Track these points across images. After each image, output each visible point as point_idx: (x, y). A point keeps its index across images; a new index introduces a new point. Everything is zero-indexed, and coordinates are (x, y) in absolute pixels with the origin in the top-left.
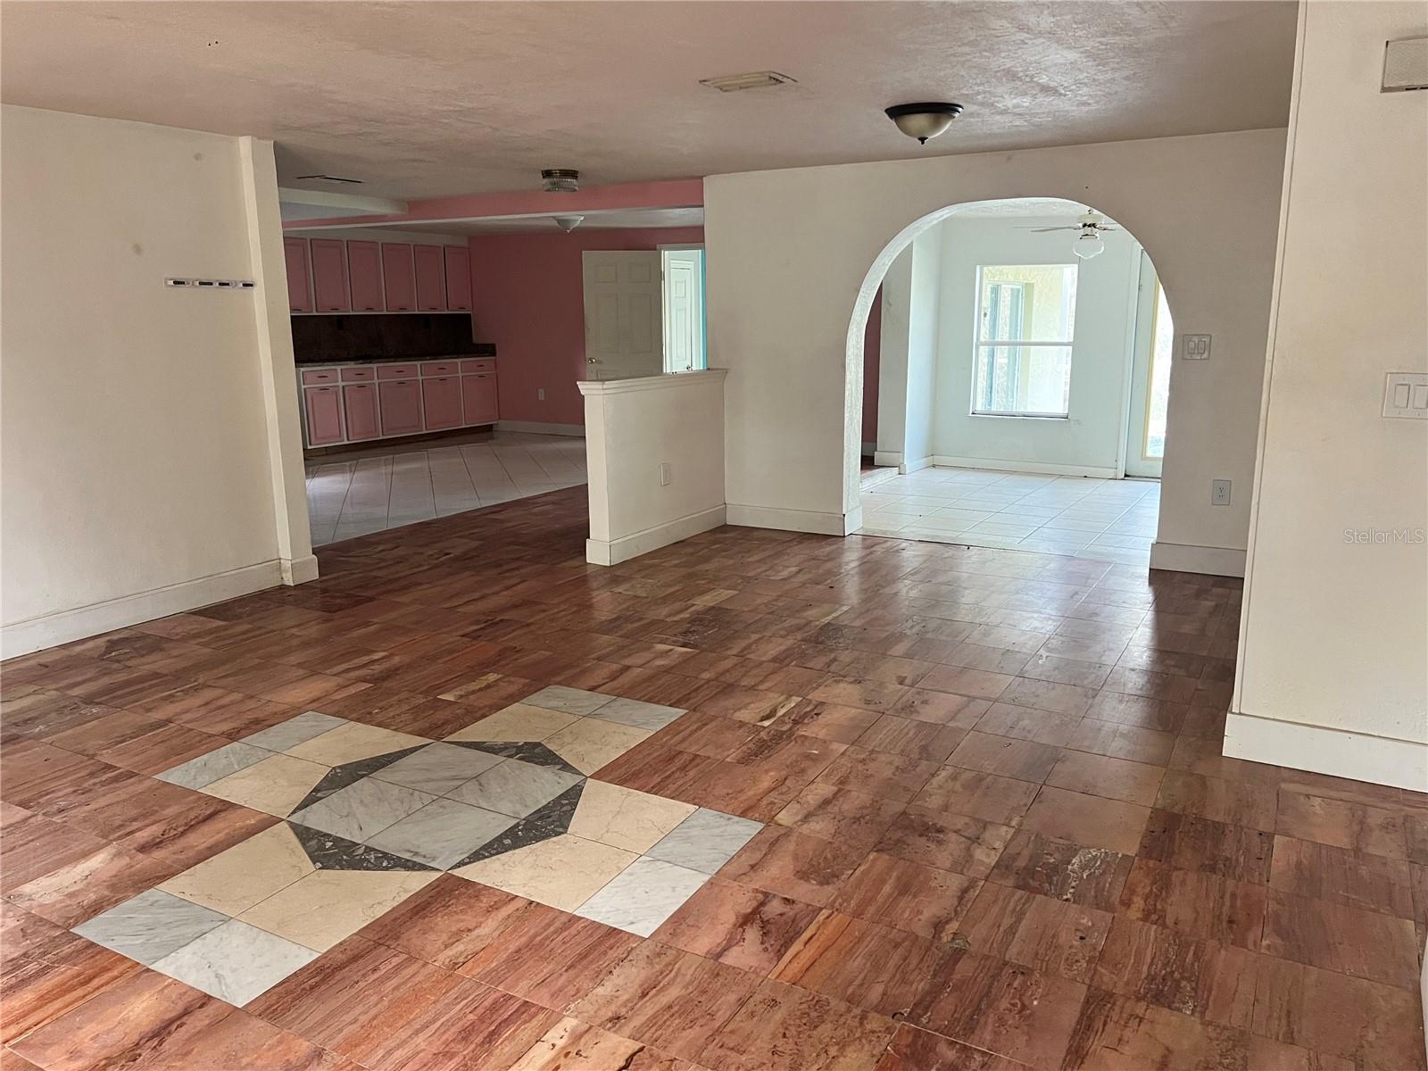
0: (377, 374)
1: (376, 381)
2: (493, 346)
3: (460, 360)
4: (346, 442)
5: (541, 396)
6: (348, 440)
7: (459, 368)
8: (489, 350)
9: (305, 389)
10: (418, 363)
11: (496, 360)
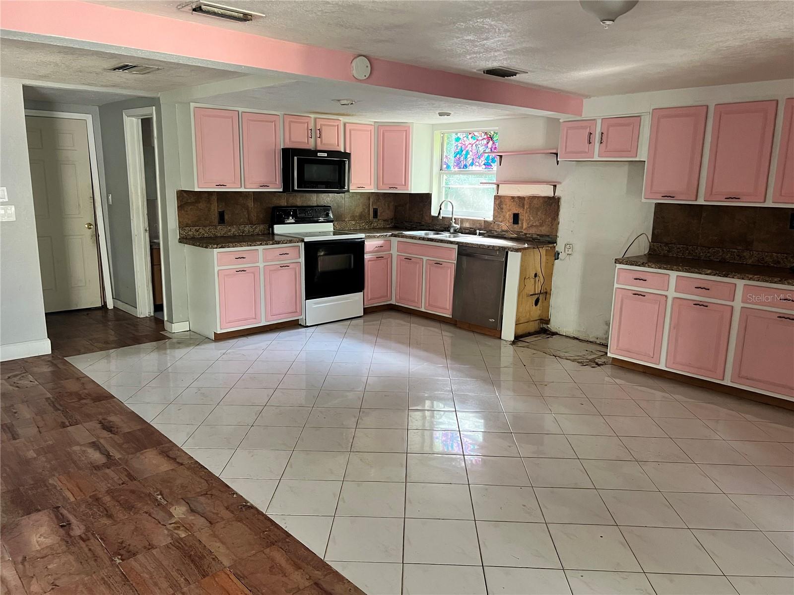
9: (616, 290)
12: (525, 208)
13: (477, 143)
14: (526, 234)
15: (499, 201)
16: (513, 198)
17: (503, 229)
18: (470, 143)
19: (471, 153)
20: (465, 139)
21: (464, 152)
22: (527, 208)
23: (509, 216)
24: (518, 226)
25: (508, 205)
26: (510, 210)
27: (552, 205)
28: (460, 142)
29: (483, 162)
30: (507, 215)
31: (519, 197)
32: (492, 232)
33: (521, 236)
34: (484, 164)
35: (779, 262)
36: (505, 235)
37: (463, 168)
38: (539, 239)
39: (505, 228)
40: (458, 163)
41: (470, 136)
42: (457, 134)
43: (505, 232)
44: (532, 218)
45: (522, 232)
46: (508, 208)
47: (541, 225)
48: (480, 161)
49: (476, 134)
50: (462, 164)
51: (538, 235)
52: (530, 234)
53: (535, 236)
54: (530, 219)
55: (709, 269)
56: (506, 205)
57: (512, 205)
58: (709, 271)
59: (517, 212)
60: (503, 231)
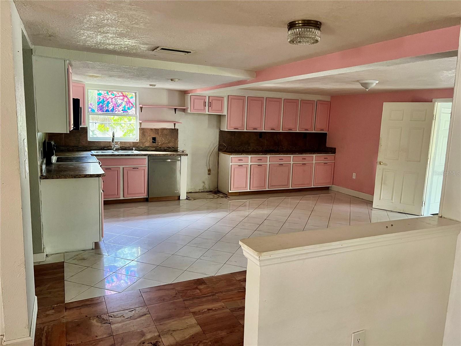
0: (269, 159)
1: (268, 163)
2: (335, 149)
3: (315, 155)
4: (249, 191)
5: (354, 176)
6: (250, 189)
7: (314, 159)
8: (333, 151)
9: (231, 165)
10: (292, 156)
11: (335, 156)
12: (159, 134)
13: (116, 98)
14: (160, 148)
15: (143, 131)
16: (151, 129)
17: (146, 146)
18: (110, 97)
19: (111, 103)
20: (106, 94)
21: (106, 102)
22: (160, 135)
23: (150, 139)
24: (155, 144)
25: (148, 133)
26: (150, 136)
27: (174, 132)
28: (102, 95)
29: (122, 109)
30: (148, 138)
31: (155, 129)
32: (139, 148)
33: (158, 149)
34: (122, 110)
35: (258, 149)
36: (147, 149)
37: (106, 111)
38: (168, 150)
39: (147, 145)
40: (101, 108)
41: (110, 93)
42: (99, 91)
43: (147, 147)
44: (164, 139)
45: (158, 147)
46: (149, 135)
47: (169, 143)
48: (119, 109)
49: (115, 92)
50: (105, 109)
51: (167, 147)
52: (163, 147)
53: (166, 148)
54: (162, 140)
55: (261, 153)
56: (147, 133)
57: (151, 133)
58: (261, 154)
59: (154, 137)
60: (146, 147)
